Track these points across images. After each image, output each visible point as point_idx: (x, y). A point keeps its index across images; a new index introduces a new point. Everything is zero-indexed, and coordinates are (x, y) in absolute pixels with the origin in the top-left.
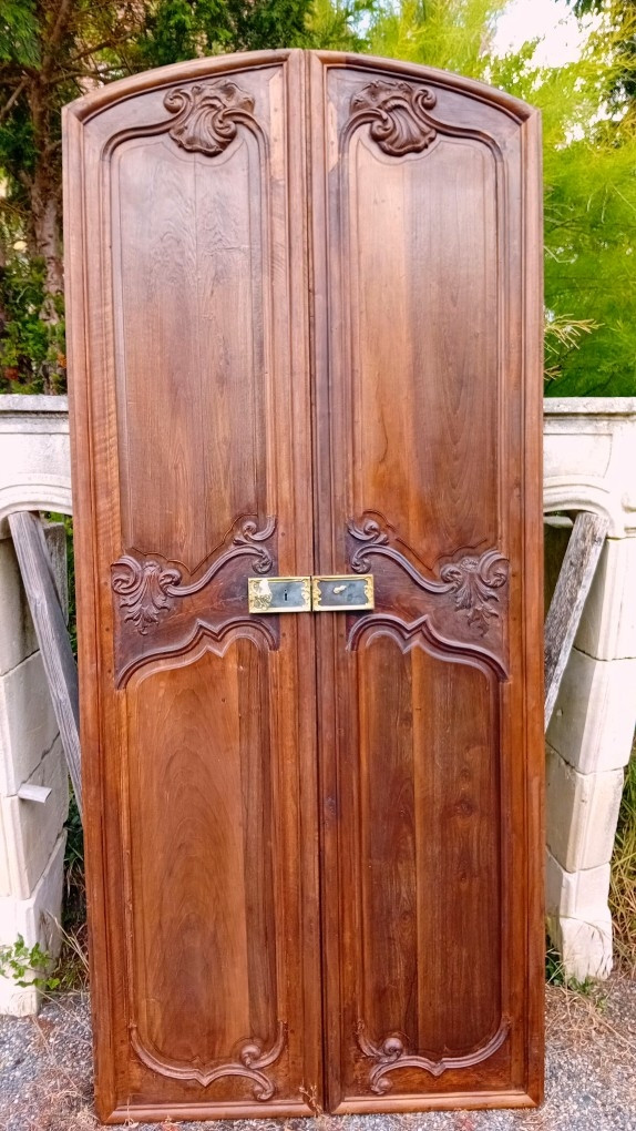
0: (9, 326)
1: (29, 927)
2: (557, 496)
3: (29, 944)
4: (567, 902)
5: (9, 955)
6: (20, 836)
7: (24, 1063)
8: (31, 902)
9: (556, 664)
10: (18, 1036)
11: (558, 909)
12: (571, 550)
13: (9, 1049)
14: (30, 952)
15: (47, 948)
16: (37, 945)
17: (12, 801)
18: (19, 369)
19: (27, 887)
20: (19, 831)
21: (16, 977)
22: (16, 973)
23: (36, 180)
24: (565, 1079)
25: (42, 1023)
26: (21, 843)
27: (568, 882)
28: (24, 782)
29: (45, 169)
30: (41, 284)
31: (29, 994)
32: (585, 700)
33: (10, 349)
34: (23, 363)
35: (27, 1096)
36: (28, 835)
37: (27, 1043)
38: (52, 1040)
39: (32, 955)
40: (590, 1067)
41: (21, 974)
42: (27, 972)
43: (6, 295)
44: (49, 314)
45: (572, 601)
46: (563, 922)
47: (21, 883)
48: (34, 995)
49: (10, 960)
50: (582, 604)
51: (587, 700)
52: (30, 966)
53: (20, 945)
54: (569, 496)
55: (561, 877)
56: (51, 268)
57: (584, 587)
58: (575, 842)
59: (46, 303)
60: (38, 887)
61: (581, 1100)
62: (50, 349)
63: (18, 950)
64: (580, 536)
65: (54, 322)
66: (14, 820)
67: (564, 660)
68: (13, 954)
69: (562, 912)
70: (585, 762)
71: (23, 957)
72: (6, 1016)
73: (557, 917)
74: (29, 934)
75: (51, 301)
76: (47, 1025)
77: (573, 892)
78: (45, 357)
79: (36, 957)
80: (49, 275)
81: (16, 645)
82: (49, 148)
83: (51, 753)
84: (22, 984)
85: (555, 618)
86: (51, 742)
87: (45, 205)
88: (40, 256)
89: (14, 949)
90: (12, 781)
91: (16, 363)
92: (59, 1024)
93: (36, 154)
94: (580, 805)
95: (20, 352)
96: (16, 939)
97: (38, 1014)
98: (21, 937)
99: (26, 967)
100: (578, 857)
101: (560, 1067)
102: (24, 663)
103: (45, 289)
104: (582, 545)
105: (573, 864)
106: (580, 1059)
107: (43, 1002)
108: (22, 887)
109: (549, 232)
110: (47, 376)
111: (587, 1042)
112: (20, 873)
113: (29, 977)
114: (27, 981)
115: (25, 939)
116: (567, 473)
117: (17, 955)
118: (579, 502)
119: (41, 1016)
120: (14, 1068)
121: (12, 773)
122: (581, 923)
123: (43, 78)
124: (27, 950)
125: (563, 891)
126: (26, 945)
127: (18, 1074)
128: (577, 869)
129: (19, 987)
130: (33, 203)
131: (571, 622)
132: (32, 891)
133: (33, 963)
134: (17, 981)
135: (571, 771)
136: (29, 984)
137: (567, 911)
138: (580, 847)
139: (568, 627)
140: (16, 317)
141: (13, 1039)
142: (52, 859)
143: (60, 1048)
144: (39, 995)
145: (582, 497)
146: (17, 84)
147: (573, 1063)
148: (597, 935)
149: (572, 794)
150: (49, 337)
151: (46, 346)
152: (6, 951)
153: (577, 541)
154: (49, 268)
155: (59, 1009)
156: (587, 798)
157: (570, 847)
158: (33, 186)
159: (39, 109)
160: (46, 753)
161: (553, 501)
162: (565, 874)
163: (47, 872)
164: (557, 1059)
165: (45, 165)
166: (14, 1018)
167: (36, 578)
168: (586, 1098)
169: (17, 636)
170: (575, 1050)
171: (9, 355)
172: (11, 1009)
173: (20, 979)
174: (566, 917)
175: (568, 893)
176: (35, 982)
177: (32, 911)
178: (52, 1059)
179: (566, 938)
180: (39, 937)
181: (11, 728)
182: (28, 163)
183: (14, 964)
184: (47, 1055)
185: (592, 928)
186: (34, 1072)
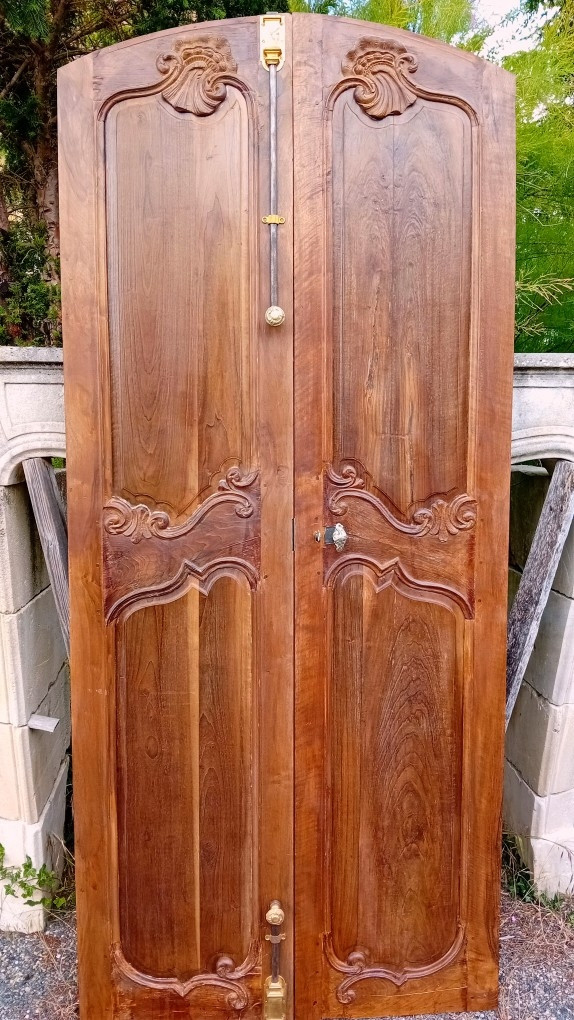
0: (14, 287)
1: (37, 849)
2: (539, 446)
3: (37, 865)
4: (538, 824)
5: (18, 875)
6: (30, 764)
7: (34, 979)
8: (38, 827)
9: (537, 603)
10: (27, 952)
11: (529, 830)
12: (551, 496)
13: (18, 965)
14: (38, 872)
15: (53, 869)
16: (44, 866)
17: (23, 732)
18: (22, 326)
19: (35, 812)
20: (29, 759)
21: (24, 896)
22: (25, 892)
23: (39, 150)
24: (542, 992)
25: (48, 940)
26: (30, 770)
27: (539, 806)
28: (33, 713)
29: (48, 140)
30: (43, 248)
31: (37, 913)
32: (560, 636)
33: (14, 308)
34: (26, 321)
35: (37, 1011)
36: (36, 763)
37: (35, 959)
38: (58, 956)
39: (39, 875)
40: (565, 980)
41: (29, 894)
42: (35, 891)
43: (10, 257)
44: (49, 275)
45: (552, 544)
46: (533, 841)
47: (30, 807)
48: (42, 912)
49: (19, 880)
50: (562, 547)
51: (562, 637)
52: (37, 886)
53: (28, 866)
54: (550, 446)
55: (533, 800)
56: (52, 233)
57: (564, 531)
58: (547, 769)
59: (47, 265)
60: (45, 811)
61: (559, 1013)
62: (51, 308)
63: (26, 871)
64: (559, 483)
65: (55, 283)
66: (24, 749)
67: (544, 599)
68: (22, 875)
69: (533, 833)
70: (558, 694)
71: (31, 877)
72: (15, 932)
73: (527, 838)
74: (36, 856)
75: (52, 263)
76: (54, 942)
77: (543, 815)
78: (46, 315)
79: (44, 877)
80: (51, 239)
81: (27, 583)
82: (51, 121)
83: (56, 685)
84: (31, 903)
85: (535, 560)
86: (56, 675)
87: (47, 173)
88: (42, 221)
89: (23, 870)
90: (23, 711)
91: (19, 321)
92: (65, 940)
93: (40, 125)
94: (552, 734)
95: (23, 311)
96: (24, 861)
97: (45, 930)
98: (29, 858)
99: (34, 887)
100: (549, 782)
101: (537, 980)
102: (34, 600)
103: (47, 252)
104: (561, 492)
105: (545, 789)
106: (555, 972)
107: (49, 919)
108: (31, 812)
109: (522, 199)
110: (48, 333)
111: (560, 955)
112: (29, 798)
113: (37, 896)
114: (35, 900)
115: (33, 860)
116: (548, 424)
117: (26, 875)
118: (559, 451)
119: (47, 933)
120: (24, 984)
121: (23, 705)
122: (552, 844)
123: (47, 54)
124: (35, 870)
125: (535, 813)
126: (34, 866)
127: (28, 989)
128: (548, 793)
129: (28, 906)
130: (36, 172)
131: (551, 563)
132: (39, 815)
133: (40, 883)
134: (26, 900)
135: (544, 703)
136: (37, 903)
137: (537, 831)
138: (551, 772)
139: (549, 569)
140: (19, 278)
141: (22, 955)
142: (57, 784)
143: (67, 964)
144: (46, 914)
145: (562, 446)
146: (20, 63)
147: (548, 975)
148: (566, 855)
149: (546, 724)
150: (50, 297)
151: (47, 306)
152: (15, 872)
153: (556, 488)
154: (50, 233)
155: (64, 925)
156: (558, 728)
157: (542, 773)
158: (37, 155)
159: (43, 84)
160: (52, 685)
161: (535, 450)
162: (537, 798)
163: (52, 796)
164: (534, 973)
165: (48, 136)
166: (22, 935)
167: (49, 520)
168: (563, 1011)
169: (28, 575)
170: (549, 963)
171: (13, 312)
172: (20, 926)
173: (28, 898)
174: (537, 838)
175: (539, 816)
176: (43, 901)
177: (40, 834)
178: (60, 975)
179: (536, 857)
180: (45, 859)
181: (23, 663)
182: (32, 134)
183: (23, 885)
184: (54, 971)
185: (562, 849)
186: (43, 988)
